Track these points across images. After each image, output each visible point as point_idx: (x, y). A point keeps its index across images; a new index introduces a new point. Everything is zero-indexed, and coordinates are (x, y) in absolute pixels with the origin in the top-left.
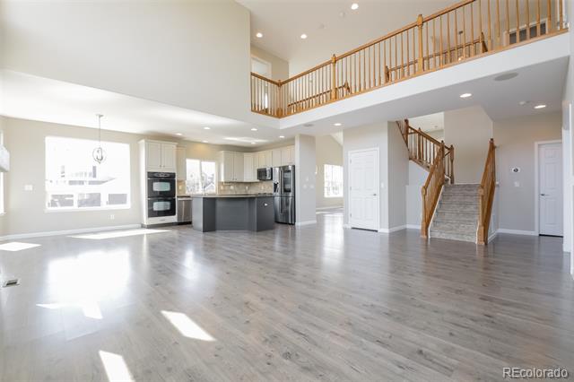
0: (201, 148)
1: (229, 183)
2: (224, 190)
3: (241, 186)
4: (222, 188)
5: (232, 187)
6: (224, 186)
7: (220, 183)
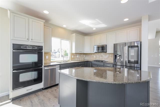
0: (61, 30)
1: (76, 54)
2: (74, 58)
3: (82, 55)
4: (73, 57)
5: (78, 56)
6: (74, 55)
7: (72, 54)
